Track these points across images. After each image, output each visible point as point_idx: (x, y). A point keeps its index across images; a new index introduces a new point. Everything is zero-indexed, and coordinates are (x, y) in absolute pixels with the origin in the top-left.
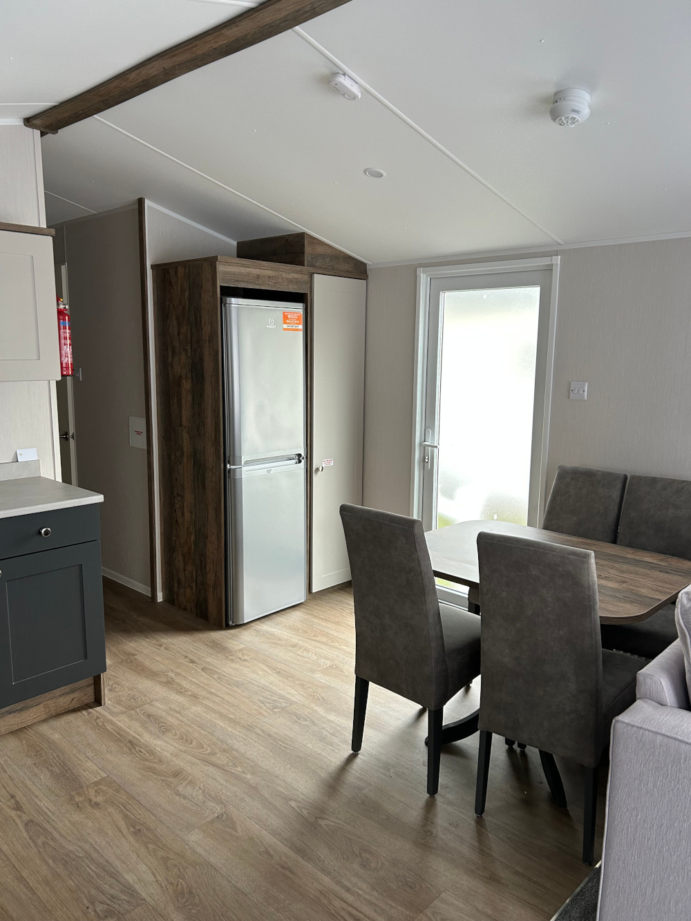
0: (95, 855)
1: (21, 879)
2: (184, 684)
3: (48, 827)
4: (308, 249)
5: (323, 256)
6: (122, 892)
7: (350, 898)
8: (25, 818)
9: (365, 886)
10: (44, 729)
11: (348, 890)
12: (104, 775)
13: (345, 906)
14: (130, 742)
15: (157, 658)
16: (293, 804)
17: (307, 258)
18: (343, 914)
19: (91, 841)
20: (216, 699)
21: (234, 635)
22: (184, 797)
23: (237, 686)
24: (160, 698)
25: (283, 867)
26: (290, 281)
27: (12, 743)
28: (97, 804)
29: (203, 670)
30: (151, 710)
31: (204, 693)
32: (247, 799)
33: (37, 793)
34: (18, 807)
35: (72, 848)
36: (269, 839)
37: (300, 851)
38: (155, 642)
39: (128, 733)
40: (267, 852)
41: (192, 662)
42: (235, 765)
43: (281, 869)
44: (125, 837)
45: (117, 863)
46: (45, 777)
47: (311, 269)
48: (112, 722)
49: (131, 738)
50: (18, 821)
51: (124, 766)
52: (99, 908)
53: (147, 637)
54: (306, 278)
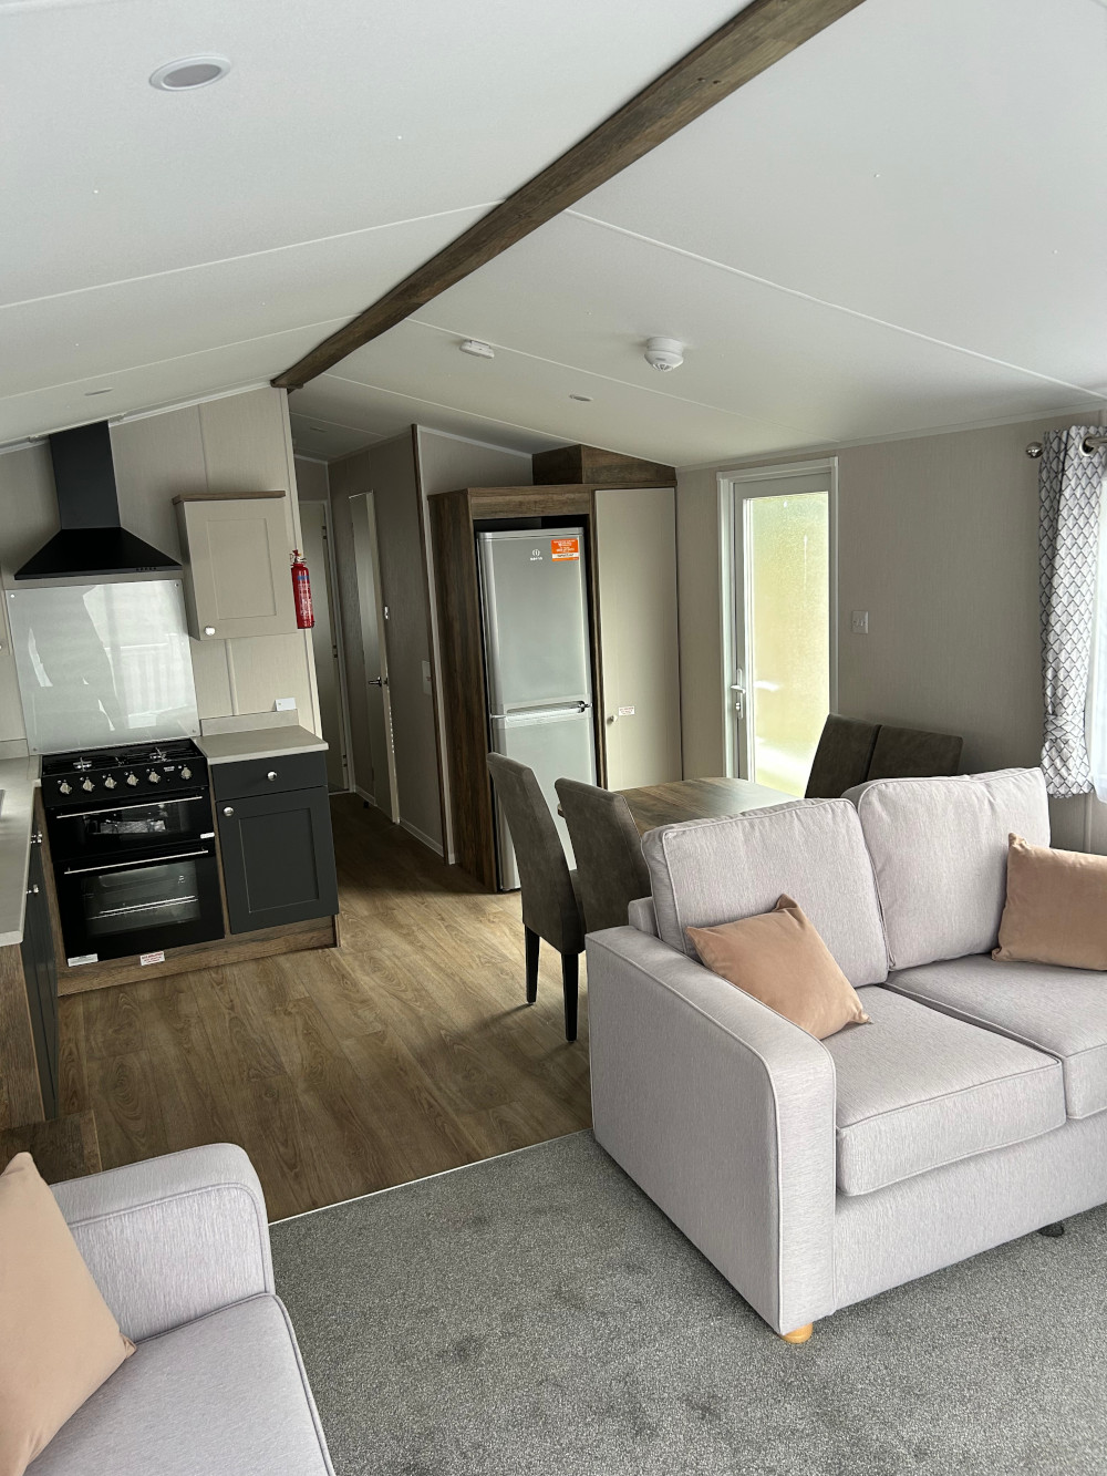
0: (268, 1044)
1: (209, 1049)
2: (421, 937)
3: (246, 1023)
4: (586, 463)
5: (609, 468)
6: (274, 1066)
7: (436, 1093)
8: (233, 1015)
9: (454, 1089)
10: (281, 960)
11: (440, 1089)
12: (307, 995)
13: (429, 1098)
14: (343, 976)
15: (413, 914)
16: (443, 1032)
17: (585, 474)
18: (424, 1102)
19: (271, 1034)
20: (439, 951)
21: (499, 899)
22: (359, 1017)
23: (467, 943)
24: (391, 945)
25: (401, 1069)
26: (564, 503)
27: (252, 967)
28: (290, 1013)
29: (446, 927)
30: (376, 954)
31: (432, 946)
32: (408, 1024)
33: (250, 1000)
34: (232, 1008)
35: (255, 1037)
36: (405, 1050)
37: (422, 1062)
38: (420, 900)
39: (345, 969)
40: (397, 1060)
41: (443, 919)
42: (416, 1001)
43: (398, 1070)
44: (296, 1035)
45: (281, 1049)
46: (262, 991)
47: (592, 486)
48: (337, 960)
49: (344, 972)
50: (227, 1017)
51: (327, 990)
52: (252, 1072)
53: (415, 895)
54: (586, 496)
